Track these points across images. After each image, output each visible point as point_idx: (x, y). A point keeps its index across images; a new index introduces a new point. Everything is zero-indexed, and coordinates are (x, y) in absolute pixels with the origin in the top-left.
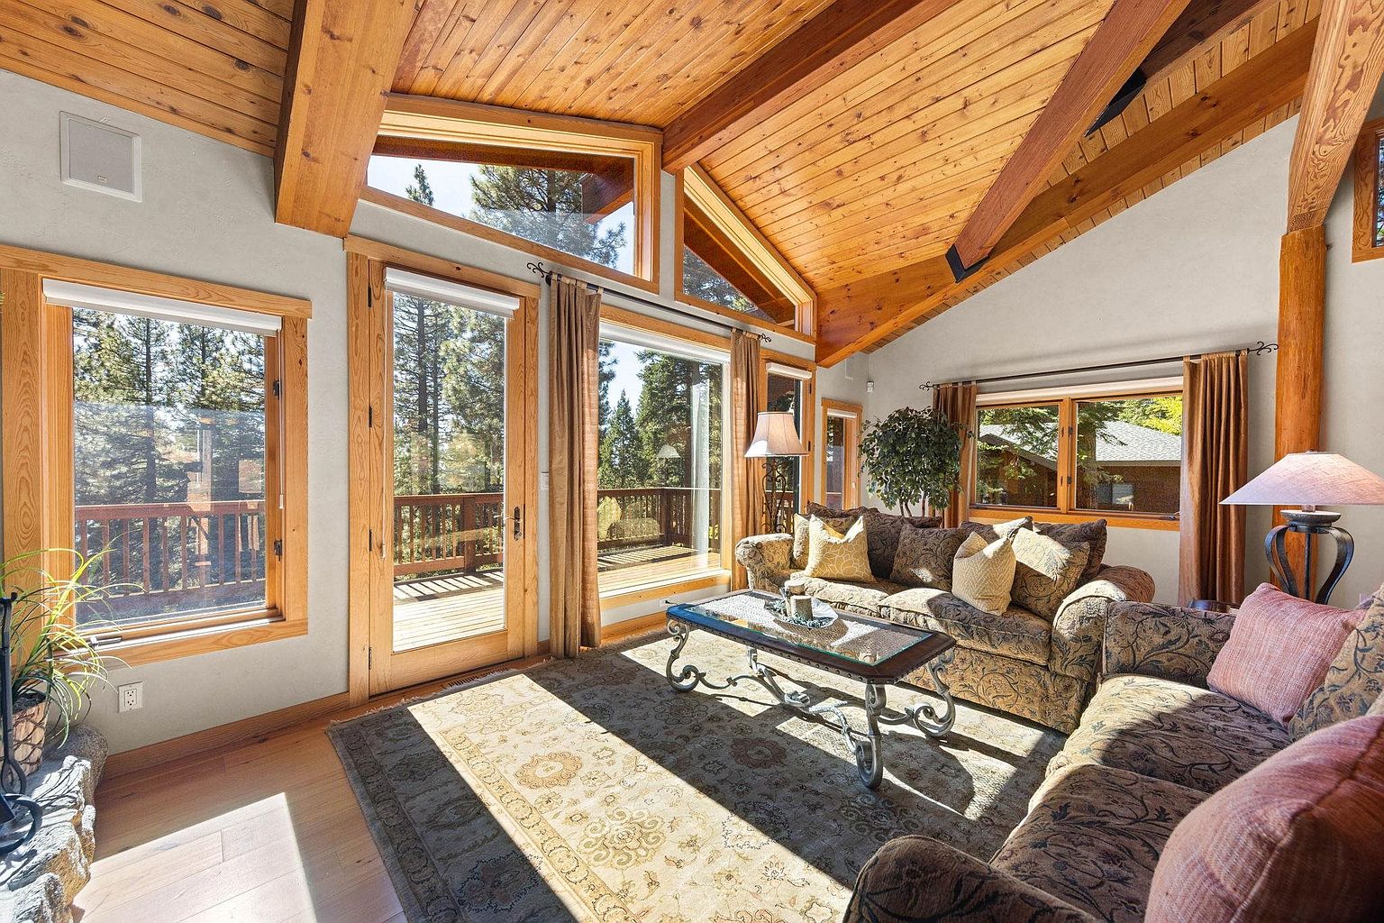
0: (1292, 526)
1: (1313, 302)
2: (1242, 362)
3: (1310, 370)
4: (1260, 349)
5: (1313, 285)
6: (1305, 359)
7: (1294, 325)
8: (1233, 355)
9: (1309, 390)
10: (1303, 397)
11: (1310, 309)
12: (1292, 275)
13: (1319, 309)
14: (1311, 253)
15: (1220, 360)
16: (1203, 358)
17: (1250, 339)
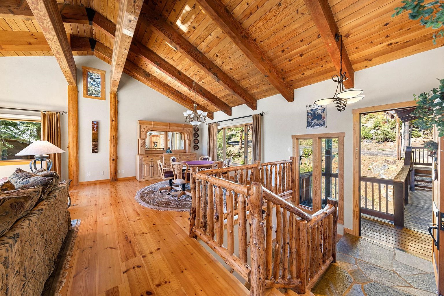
0: (37, 160)
1: (75, 104)
2: (58, 116)
3: (75, 120)
4: (63, 113)
5: (75, 100)
6: (74, 117)
7: (71, 109)
8: (56, 113)
9: (75, 125)
10: (74, 127)
11: (75, 106)
12: (70, 96)
13: (77, 106)
14: (74, 92)
15: (52, 114)
16: (47, 112)
17: (60, 110)
